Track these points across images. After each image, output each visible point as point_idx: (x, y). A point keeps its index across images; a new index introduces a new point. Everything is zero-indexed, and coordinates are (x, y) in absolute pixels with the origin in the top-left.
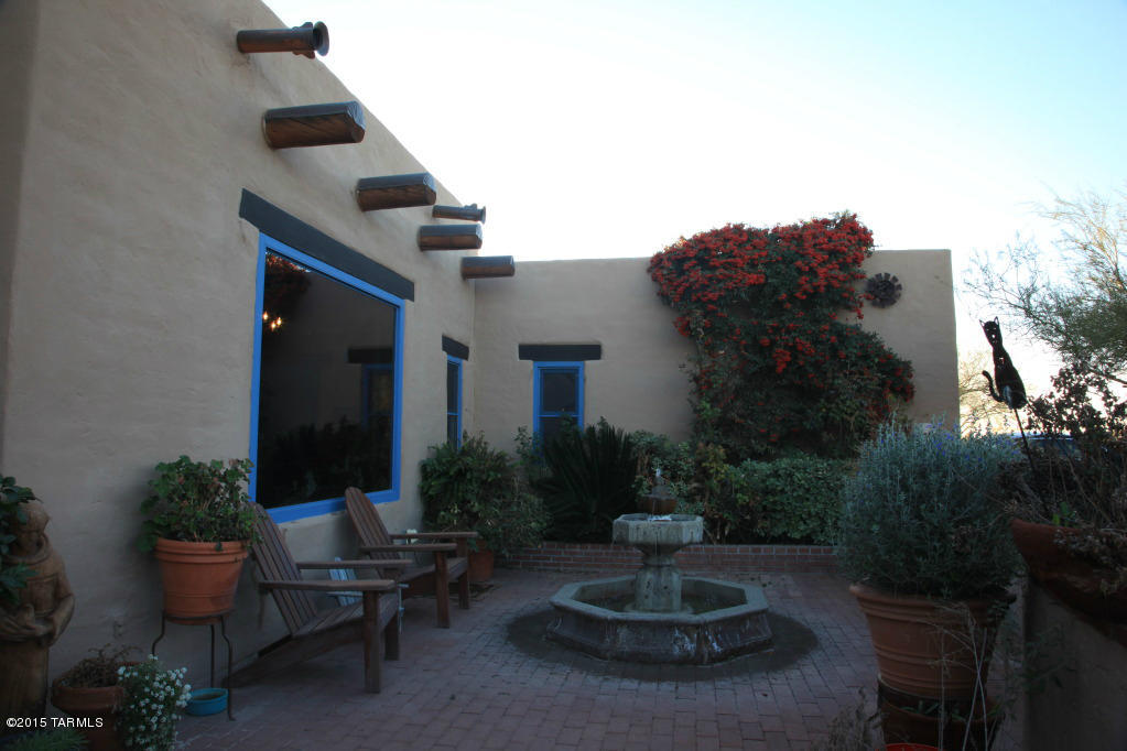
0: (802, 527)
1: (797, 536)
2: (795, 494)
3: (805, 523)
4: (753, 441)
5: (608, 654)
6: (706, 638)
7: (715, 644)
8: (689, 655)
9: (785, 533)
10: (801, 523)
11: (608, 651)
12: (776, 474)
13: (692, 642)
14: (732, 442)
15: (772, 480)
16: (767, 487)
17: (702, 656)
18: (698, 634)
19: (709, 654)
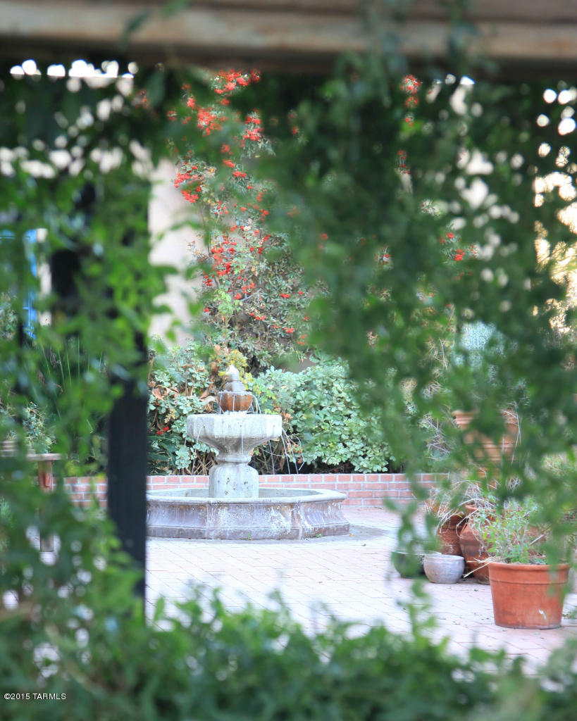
0: (342, 450)
1: (335, 461)
2: (334, 410)
3: (345, 446)
4: (277, 344)
5: (212, 534)
6: (298, 516)
7: (306, 523)
8: (286, 531)
9: (319, 459)
10: (341, 445)
11: (212, 531)
12: (308, 385)
13: (287, 519)
14: (250, 345)
15: (304, 393)
16: (298, 403)
17: (298, 531)
18: (293, 512)
19: (303, 530)
